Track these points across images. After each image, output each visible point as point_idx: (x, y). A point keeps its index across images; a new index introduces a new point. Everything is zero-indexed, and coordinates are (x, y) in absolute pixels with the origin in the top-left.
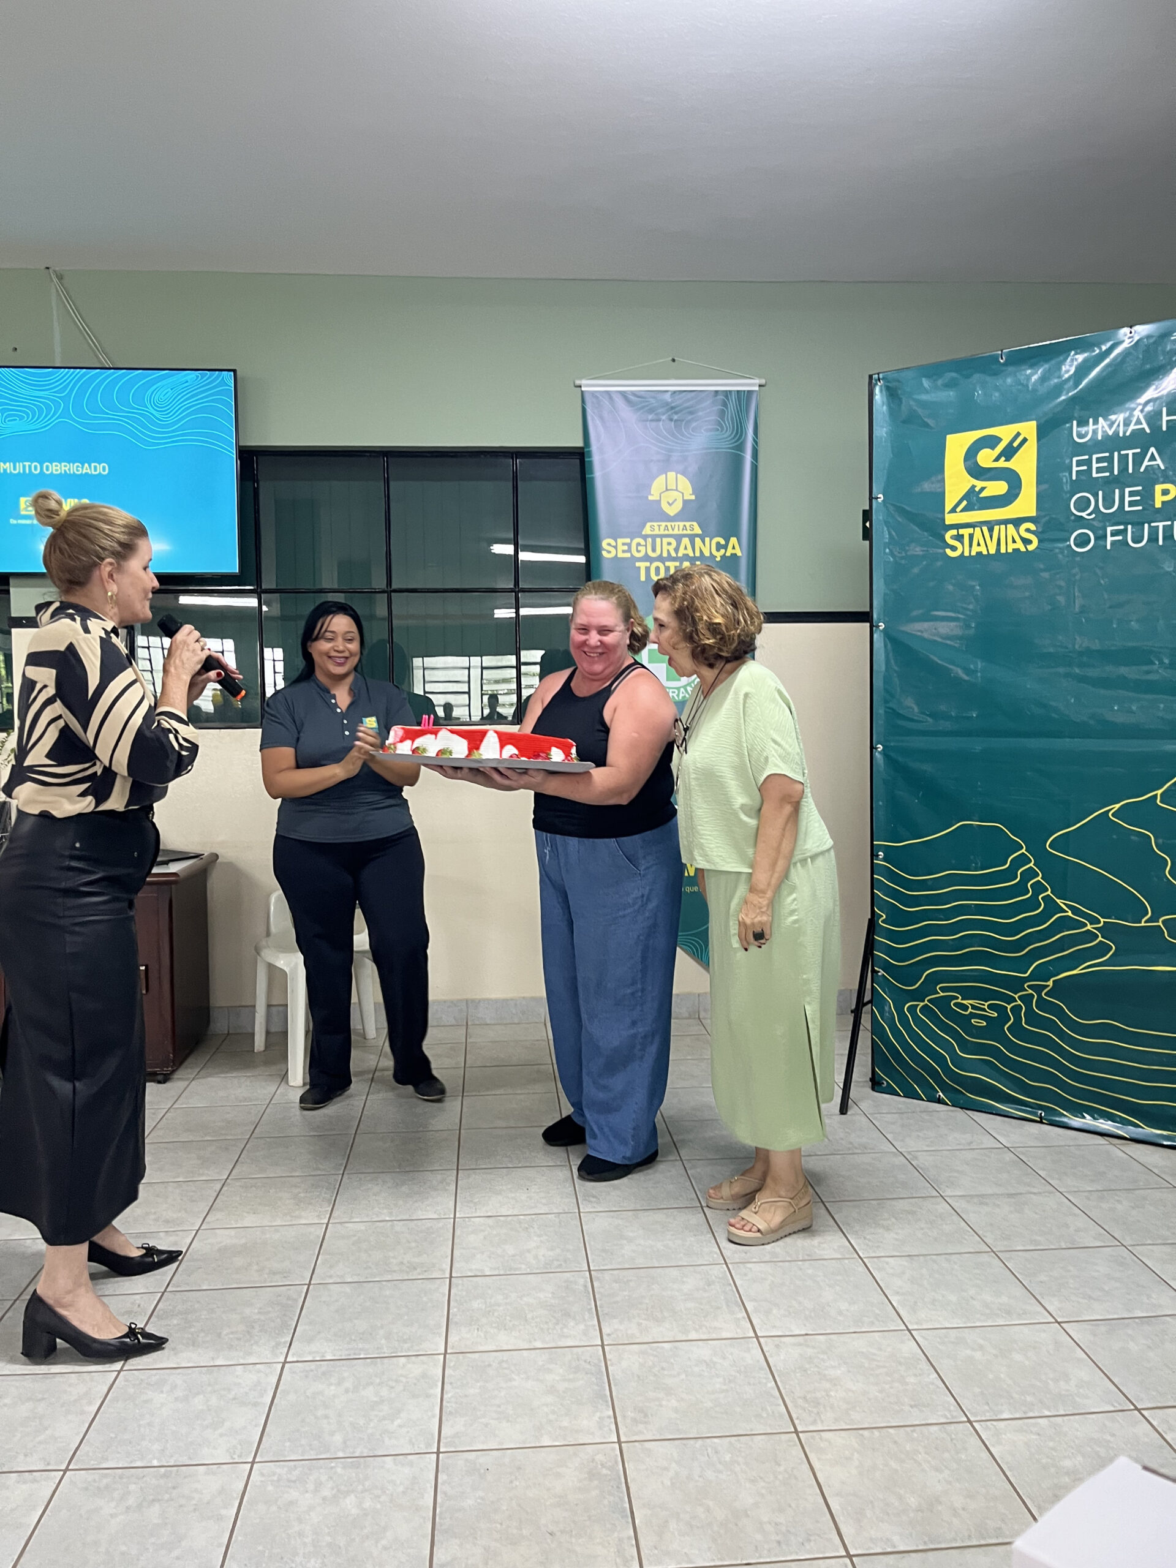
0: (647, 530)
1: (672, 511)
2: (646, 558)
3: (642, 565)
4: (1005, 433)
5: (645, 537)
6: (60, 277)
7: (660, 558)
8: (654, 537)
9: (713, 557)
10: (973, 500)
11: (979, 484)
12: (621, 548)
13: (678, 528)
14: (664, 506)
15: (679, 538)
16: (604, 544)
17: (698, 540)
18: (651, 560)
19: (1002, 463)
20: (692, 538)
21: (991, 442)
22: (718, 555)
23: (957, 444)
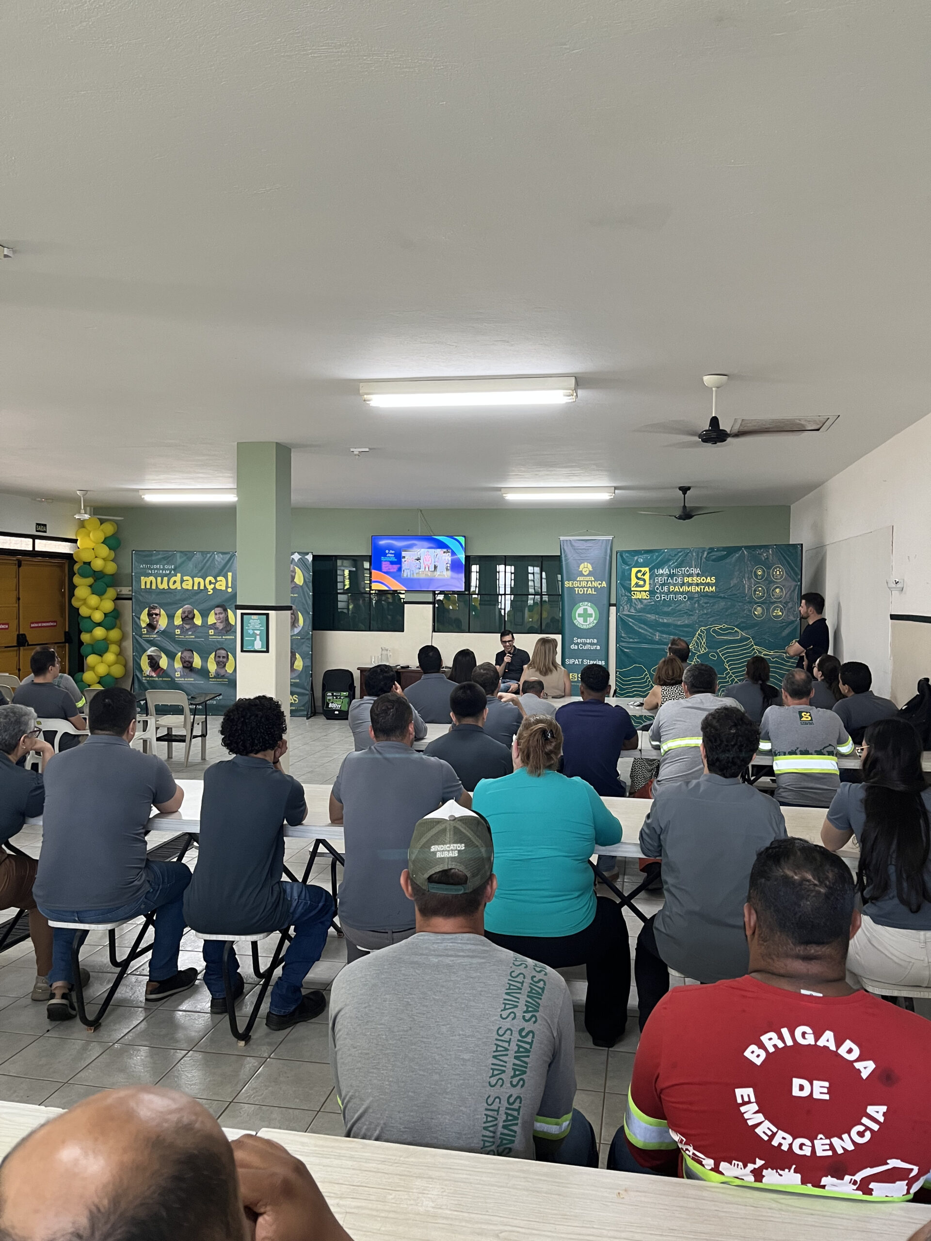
0: (578, 579)
1: (585, 574)
2: (578, 587)
3: (577, 589)
4: (643, 569)
5: (577, 581)
6: (421, 511)
7: (582, 587)
8: (580, 581)
9: (597, 587)
10: (637, 585)
11: (638, 581)
12: (570, 584)
13: (588, 578)
14: (584, 573)
15: (587, 581)
16: (566, 583)
17: (593, 582)
18: (580, 588)
19: (642, 577)
20: (591, 581)
21: (640, 571)
22: (599, 586)
23: (634, 570)
